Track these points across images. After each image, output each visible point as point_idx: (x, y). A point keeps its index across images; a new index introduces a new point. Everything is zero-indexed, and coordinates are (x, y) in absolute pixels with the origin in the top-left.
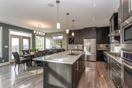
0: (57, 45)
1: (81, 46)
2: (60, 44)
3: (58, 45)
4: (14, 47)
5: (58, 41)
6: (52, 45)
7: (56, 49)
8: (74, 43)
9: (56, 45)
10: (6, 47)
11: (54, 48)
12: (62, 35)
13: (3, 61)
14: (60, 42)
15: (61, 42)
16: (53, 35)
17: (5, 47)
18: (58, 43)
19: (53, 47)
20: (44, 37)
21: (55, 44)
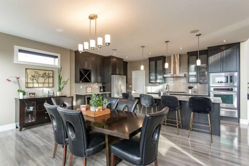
0: (36, 85)
1: (97, 87)
2: (51, 80)
3: (41, 85)
5: (41, 73)
8: (90, 80)
12: (56, 57)
14: (52, 75)
18: (41, 80)
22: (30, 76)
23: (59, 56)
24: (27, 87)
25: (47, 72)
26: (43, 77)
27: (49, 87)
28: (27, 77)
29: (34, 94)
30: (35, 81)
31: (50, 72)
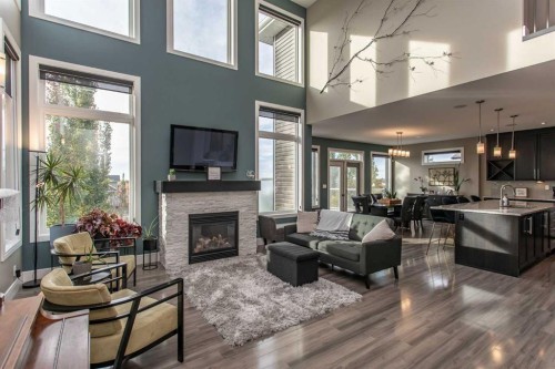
0: (437, 183)
1: (547, 187)
2: (452, 178)
3: (441, 184)
5: (442, 171)
6: (419, 184)
7: (437, 196)
8: (512, 176)
9: (432, 183)
11: (427, 193)
12: (459, 151)
14: (453, 173)
15: (456, 175)
16: (423, 152)
18: (442, 178)
19: (424, 190)
20: (389, 160)
21: (431, 179)
22: (432, 176)
23: (462, 149)
24: (430, 185)
25: (448, 170)
26: (443, 175)
27: (449, 185)
28: (430, 176)
29: (433, 191)
30: (436, 179)
31: (451, 169)
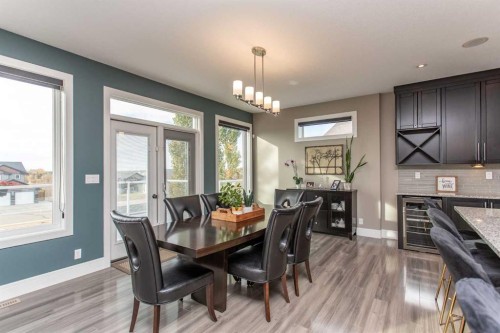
0: (317, 171)
1: (490, 175)
2: (339, 162)
3: (324, 171)
4: (125, 180)
5: (324, 150)
6: (290, 172)
9: (311, 171)
10: (91, 179)
11: (304, 186)
12: (349, 118)
13: (78, 254)
14: (340, 153)
16: (297, 121)
17: (87, 182)
18: (324, 162)
19: (299, 181)
20: (249, 134)
21: (310, 165)
22: (310, 158)
23: (354, 114)
24: (307, 174)
25: (333, 149)
26: (327, 157)
27: (335, 174)
28: (306, 159)
29: (312, 183)
30: (316, 164)
31: (337, 148)
